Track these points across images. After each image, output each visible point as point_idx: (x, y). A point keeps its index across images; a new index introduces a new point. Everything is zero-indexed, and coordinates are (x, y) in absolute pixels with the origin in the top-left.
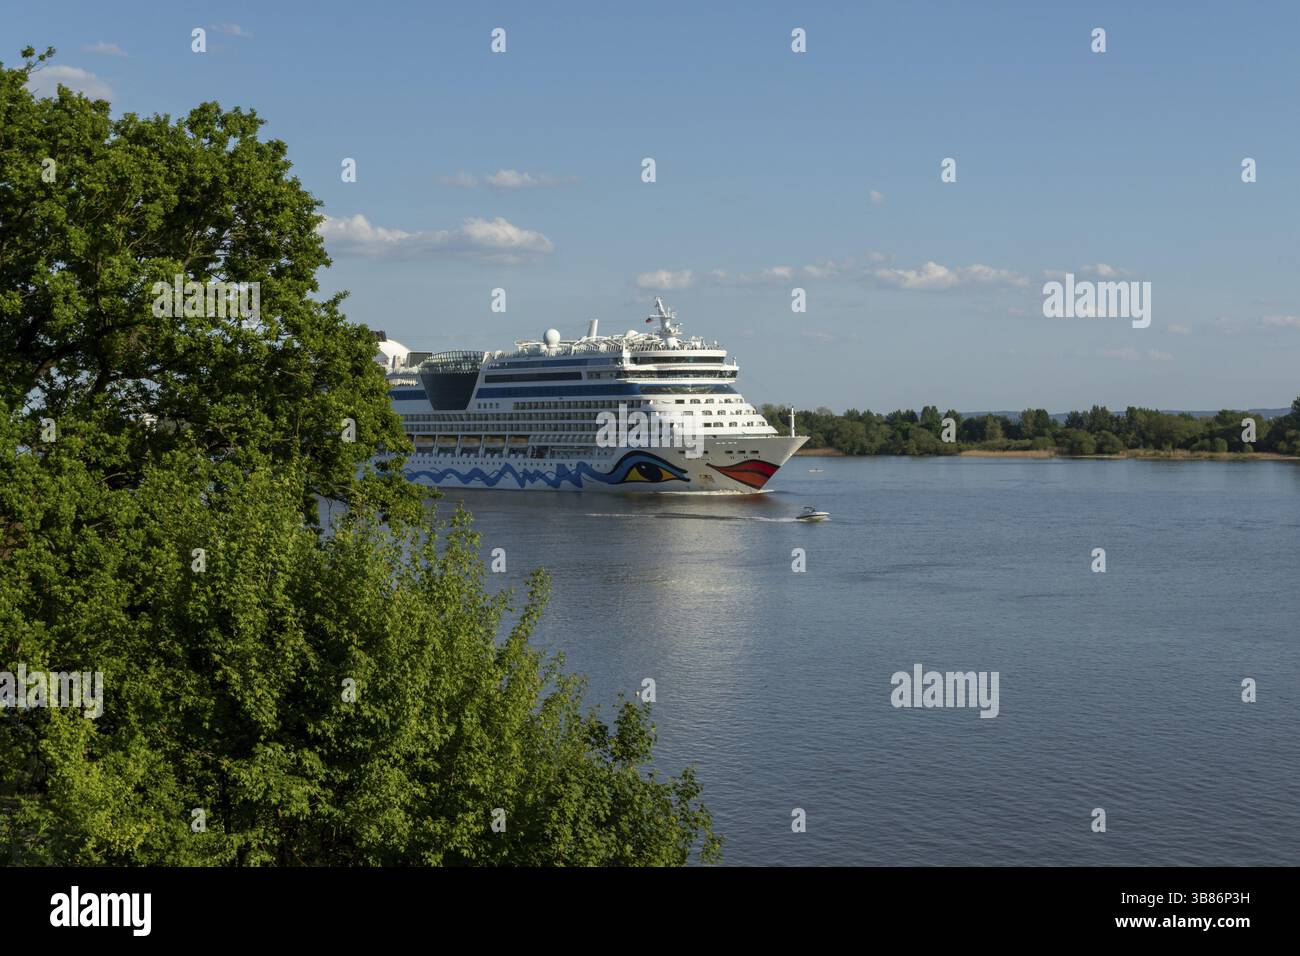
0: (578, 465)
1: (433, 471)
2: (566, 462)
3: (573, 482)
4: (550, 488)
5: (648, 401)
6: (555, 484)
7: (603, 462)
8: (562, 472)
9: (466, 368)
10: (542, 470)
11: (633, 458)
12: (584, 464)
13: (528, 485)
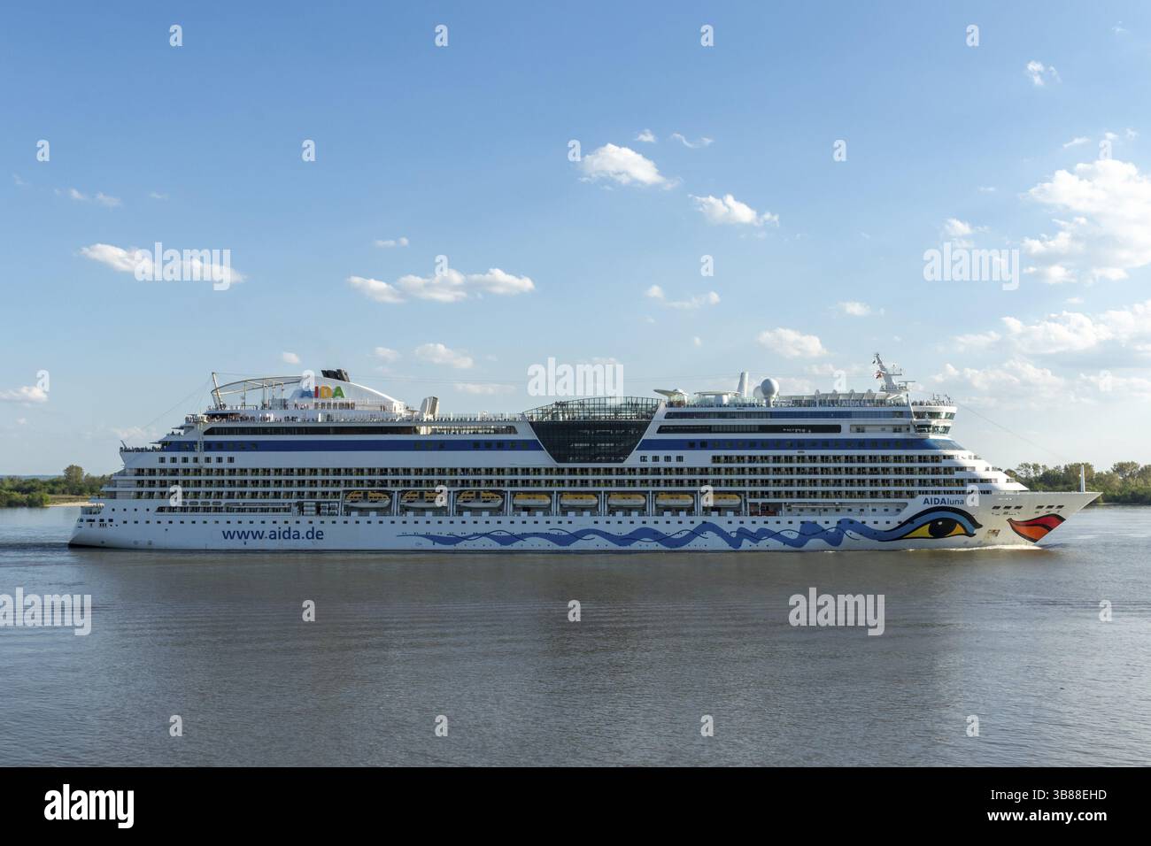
0: (839, 522)
1: (555, 532)
2: (820, 520)
3: (827, 541)
4: (787, 547)
5: (950, 457)
6: (798, 544)
7: (882, 519)
8: (810, 531)
9: (627, 415)
10: (776, 528)
11: (932, 514)
12: (852, 522)
13: (746, 544)
